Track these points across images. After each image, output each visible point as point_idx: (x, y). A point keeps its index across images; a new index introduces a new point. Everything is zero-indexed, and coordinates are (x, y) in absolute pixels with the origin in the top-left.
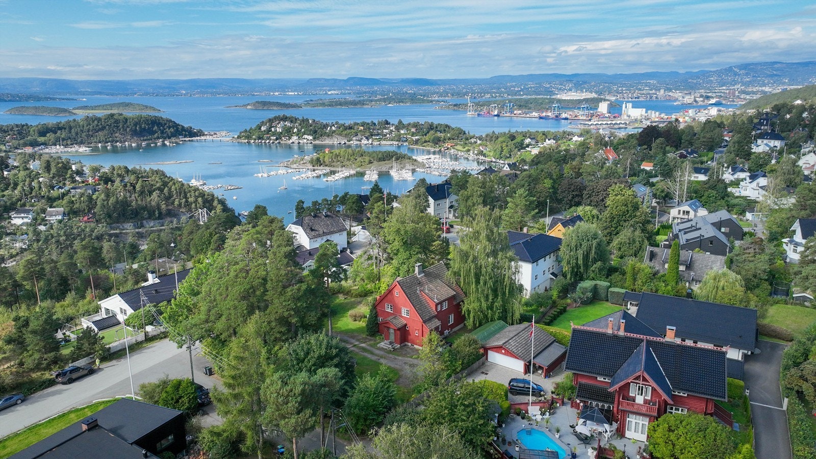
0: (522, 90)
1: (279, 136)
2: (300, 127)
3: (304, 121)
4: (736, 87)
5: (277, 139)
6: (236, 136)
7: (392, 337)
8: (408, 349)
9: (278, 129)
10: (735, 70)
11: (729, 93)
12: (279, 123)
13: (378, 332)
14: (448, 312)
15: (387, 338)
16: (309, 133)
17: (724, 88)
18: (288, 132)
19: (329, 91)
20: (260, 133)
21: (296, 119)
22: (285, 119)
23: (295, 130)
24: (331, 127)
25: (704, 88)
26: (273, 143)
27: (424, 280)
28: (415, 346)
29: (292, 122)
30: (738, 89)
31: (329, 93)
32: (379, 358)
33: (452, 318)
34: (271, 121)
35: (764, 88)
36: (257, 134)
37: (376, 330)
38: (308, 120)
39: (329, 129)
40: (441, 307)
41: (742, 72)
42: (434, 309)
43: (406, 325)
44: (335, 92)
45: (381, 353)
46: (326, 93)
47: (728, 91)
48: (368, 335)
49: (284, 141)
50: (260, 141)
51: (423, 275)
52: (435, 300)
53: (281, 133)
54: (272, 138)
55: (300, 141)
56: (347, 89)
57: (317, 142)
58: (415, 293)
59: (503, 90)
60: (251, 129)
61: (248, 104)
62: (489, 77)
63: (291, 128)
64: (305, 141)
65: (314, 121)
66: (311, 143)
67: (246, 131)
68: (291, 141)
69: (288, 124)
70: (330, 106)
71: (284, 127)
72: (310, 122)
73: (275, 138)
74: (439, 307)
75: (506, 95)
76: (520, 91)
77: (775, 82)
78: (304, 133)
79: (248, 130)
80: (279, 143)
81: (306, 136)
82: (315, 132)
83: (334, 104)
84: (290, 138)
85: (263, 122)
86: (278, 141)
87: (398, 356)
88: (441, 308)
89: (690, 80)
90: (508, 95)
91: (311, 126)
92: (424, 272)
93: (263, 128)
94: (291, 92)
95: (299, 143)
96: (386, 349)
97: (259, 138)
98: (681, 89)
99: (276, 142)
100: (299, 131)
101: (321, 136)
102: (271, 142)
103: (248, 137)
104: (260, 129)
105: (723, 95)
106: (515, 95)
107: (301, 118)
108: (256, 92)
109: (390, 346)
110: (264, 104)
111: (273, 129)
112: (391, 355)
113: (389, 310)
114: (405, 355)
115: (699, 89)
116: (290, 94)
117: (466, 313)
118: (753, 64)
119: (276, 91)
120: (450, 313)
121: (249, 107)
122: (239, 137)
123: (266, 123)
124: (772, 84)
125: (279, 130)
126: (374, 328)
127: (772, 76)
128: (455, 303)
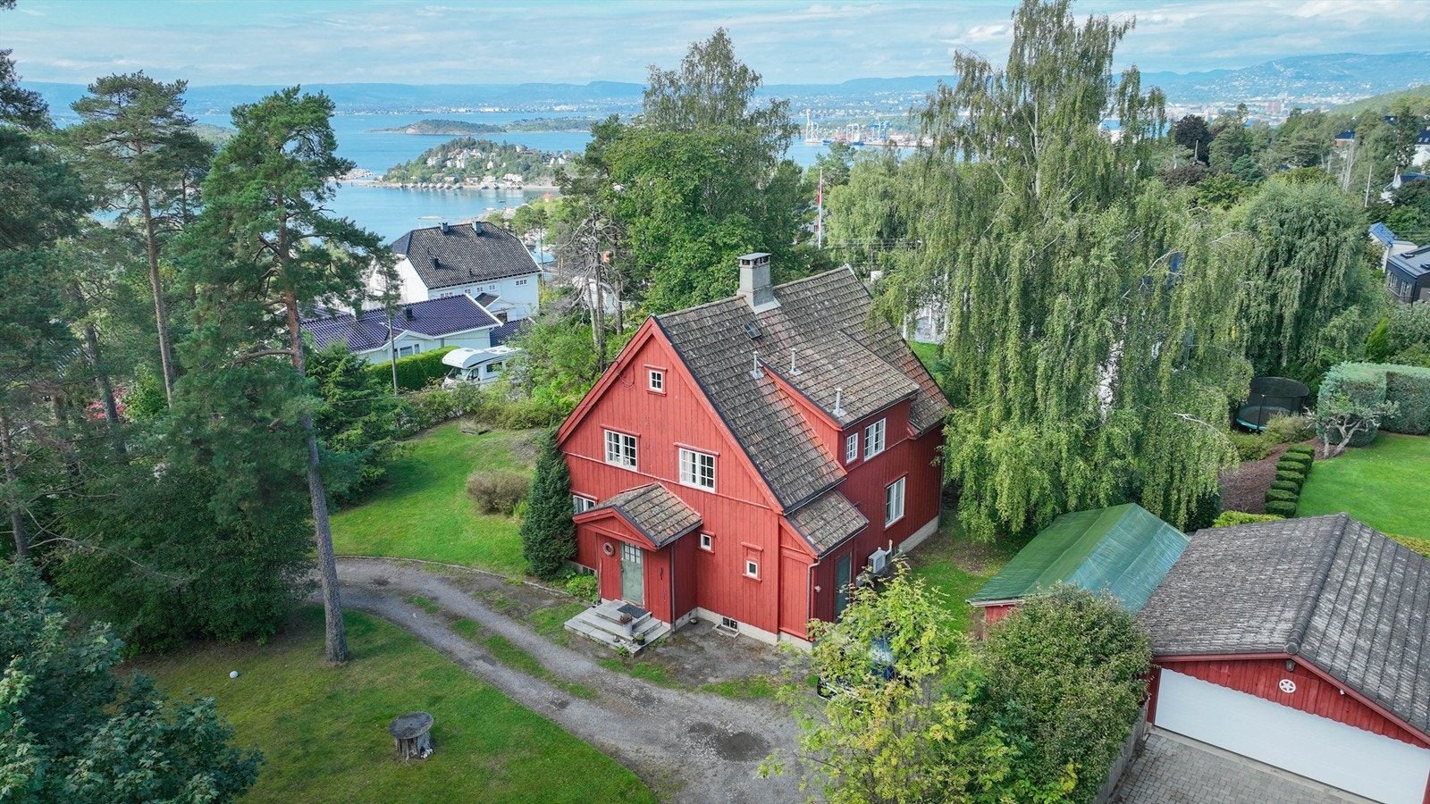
0: (900, 103)
1: (460, 177)
2: (498, 159)
3: (507, 148)
4: (1279, 97)
5: (456, 181)
6: (381, 177)
7: (635, 586)
8: (710, 646)
9: (458, 163)
10: (1277, 67)
11: (1270, 107)
12: (461, 152)
13: (576, 557)
14: (886, 468)
15: (612, 589)
16: (515, 169)
17: (1259, 98)
18: (478, 168)
19: (556, 105)
20: (425, 171)
21: (492, 145)
22: (471, 145)
23: (490, 165)
24: (556, 159)
25: (1224, 99)
26: (449, 188)
27: (780, 328)
28: (743, 628)
29: (483, 150)
30: (1284, 100)
31: (557, 109)
32: (565, 696)
33: (898, 495)
34: (445, 149)
35: (1329, 99)
36: (418, 172)
37: (568, 550)
38: (513, 147)
39: (552, 162)
40: (863, 444)
41: (1290, 72)
42: (832, 455)
43: (698, 530)
44: (568, 108)
45: (580, 666)
46: (551, 110)
47: (1267, 104)
48: (529, 575)
49: (470, 184)
50: (424, 185)
51: (774, 304)
52: (838, 412)
53: (464, 170)
54: (447, 179)
55: (500, 185)
56: (589, 103)
57: (531, 187)
58: (742, 376)
59: (867, 103)
60: (408, 164)
61: (409, 126)
62: (840, 81)
63: (482, 160)
64: (509, 184)
65: (525, 149)
66: (520, 188)
67: (399, 167)
68: (482, 185)
69: (477, 153)
70: (557, 128)
71: (470, 160)
72: (518, 150)
73: (452, 179)
74: (854, 441)
75: (872, 112)
76: (898, 105)
77: (1347, 89)
78: (507, 171)
79: (403, 164)
80: (460, 188)
81: (509, 176)
82: (527, 168)
83: (564, 125)
84: (480, 179)
85: (430, 151)
86: (458, 185)
87: (661, 681)
88: (862, 450)
89: (1197, 87)
90: (877, 111)
91: (519, 157)
92: (776, 294)
93: (431, 162)
94: (489, 106)
95: (497, 188)
96: (605, 646)
97: (424, 180)
98: (1184, 102)
99: (455, 186)
100: (497, 166)
101: (539, 175)
102: (446, 186)
103: (403, 178)
104: (425, 163)
105: (1257, 110)
106: (889, 112)
107: (501, 144)
108: (426, 107)
109: (624, 631)
110: (438, 124)
111: (449, 163)
112: (624, 680)
113: (621, 462)
114: (692, 680)
115: (1213, 101)
116: (487, 110)
117: (969, 475)
118: (1308, 57)
119: (461, 106)
120: (893, 476)
121: (410, 131)
122: (386, 178)
123: (437, 153)
124: (1341, 91)
125: (460, 165)
126: (557, 543)
127: (1339, 78)
128: (913, 431)
